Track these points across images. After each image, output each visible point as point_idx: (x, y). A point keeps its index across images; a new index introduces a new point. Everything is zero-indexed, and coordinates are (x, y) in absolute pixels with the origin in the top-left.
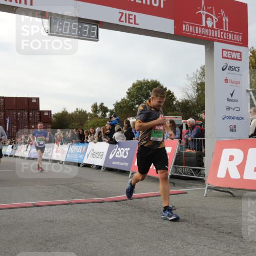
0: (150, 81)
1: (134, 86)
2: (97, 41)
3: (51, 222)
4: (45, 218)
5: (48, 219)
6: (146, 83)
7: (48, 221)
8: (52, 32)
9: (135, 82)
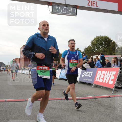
0: (103, 36)
1: (95, 39)
2: (76, 16)
3: (53, 108)
4: (50, 106)
5: (52, 107)
6: (101, 37)
7: (51, 108)
8: (53, 12)
9: (96, 37)
